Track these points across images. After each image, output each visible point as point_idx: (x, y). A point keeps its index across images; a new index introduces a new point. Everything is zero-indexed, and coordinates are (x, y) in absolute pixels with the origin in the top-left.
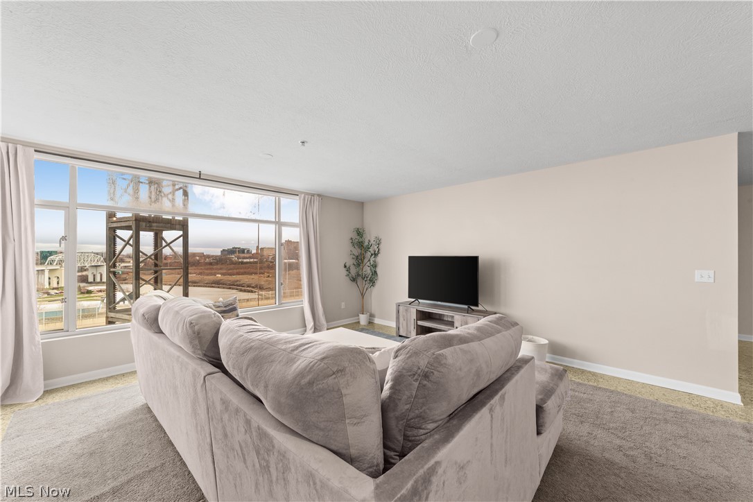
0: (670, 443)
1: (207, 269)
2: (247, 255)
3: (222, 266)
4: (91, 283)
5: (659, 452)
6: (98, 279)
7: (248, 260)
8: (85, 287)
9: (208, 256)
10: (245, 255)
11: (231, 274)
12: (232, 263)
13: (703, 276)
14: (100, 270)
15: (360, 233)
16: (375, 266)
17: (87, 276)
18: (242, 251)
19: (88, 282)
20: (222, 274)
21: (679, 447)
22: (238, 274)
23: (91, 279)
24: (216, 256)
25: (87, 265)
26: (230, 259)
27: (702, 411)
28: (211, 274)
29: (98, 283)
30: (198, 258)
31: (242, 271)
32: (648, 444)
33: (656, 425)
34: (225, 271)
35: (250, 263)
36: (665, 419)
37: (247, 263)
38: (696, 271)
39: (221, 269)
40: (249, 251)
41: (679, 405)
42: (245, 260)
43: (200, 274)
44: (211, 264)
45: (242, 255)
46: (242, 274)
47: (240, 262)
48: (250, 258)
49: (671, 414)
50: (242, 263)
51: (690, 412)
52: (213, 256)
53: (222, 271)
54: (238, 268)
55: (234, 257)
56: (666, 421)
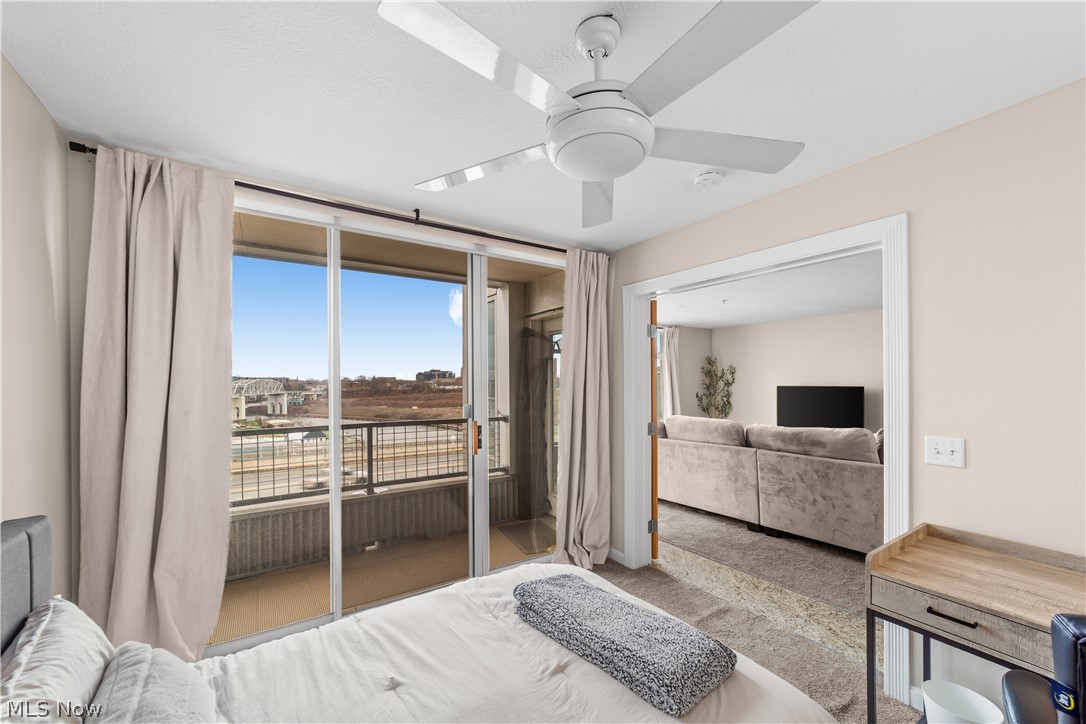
1: (400, 399)
2: (450, 381)
3: (418, 395)
4: (270, 415)
6: (278, 412)
7: (451, 387)
8: (265, 420)
9: (402, 382)
10: (447, 380)
11: (429, 406)
12: (431, 391)
14: (279, 399)
15: (710, 361)
16: (728, 395)
17: (267, 407)
18: (443, 375)
19: (267, 415)
20: (420, 406)
22: (439, 406)
23: (270, 411)
24: (410, 382)
25: (266, 394)
26: (428, 386)
28: (406, 406)
29: (278, 415)
30: (388, 384)
31: (443, 401)
34: (422, 402)
35: (453, 390)
37: (450, 391)
39: (417, 399)
40: (451, 375)
42: (447, 387)
43: (393, 405)
44: (405, 392)
45: (443, 380)
46: (445, 406)
47: (441, 390)
48: (454, 384)
50: (444, 391)
52: (407, 382)
53: (418, 402)
54: (439, 398)
55: (433, 384)
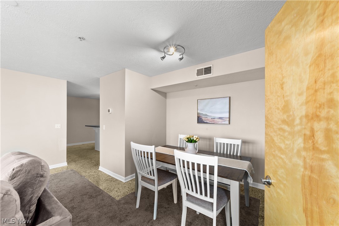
0: (58, 184)
5: (57, 189)
13: (58, 126)
21: (61, 184)
27: (60, 172)
32: (52, 189)
33: (51, 182)
36: (52, 179)
38: (56, 125)
41: (53, 173)
49: (53, 177)
51: (57, 174)
56: (53, 180)
